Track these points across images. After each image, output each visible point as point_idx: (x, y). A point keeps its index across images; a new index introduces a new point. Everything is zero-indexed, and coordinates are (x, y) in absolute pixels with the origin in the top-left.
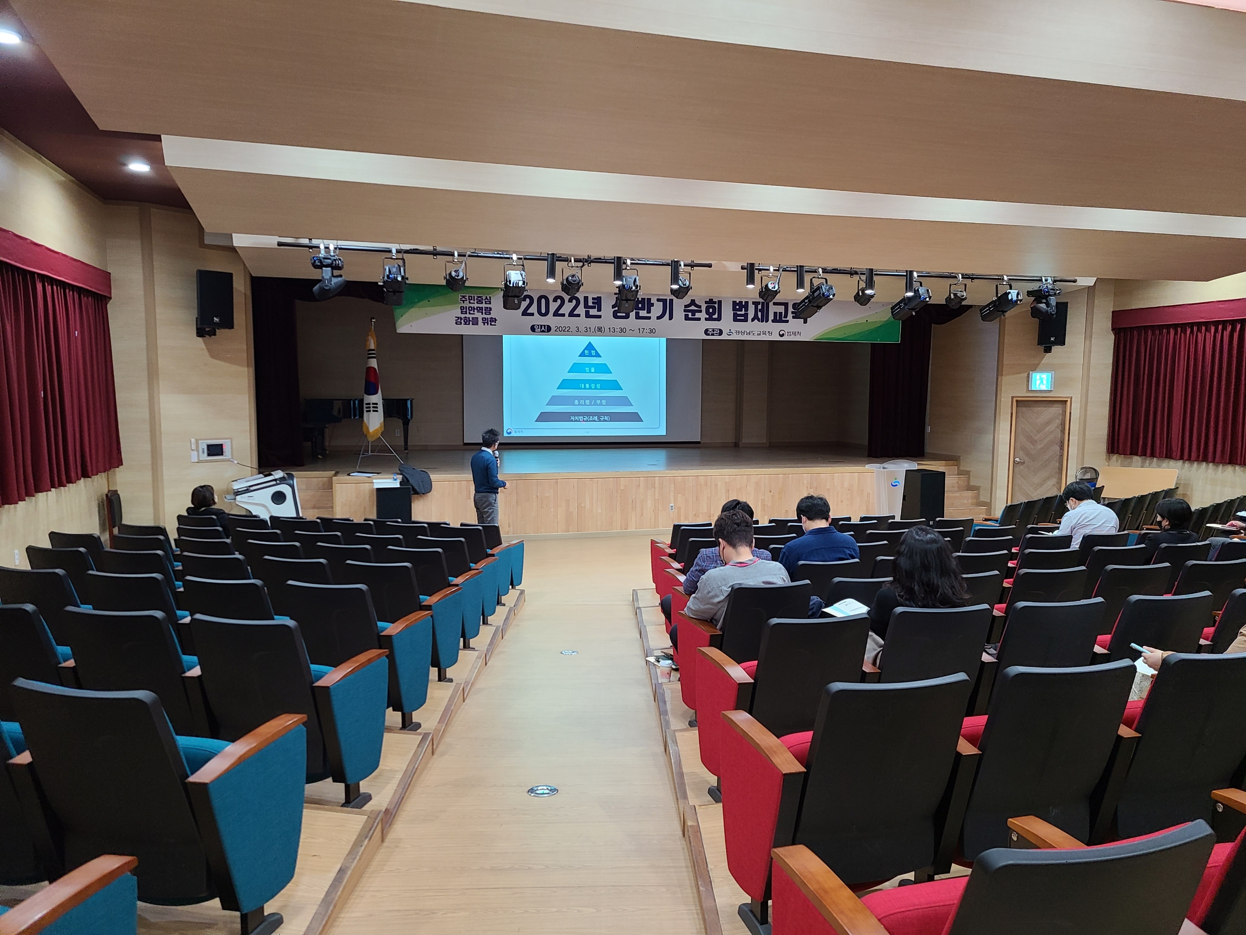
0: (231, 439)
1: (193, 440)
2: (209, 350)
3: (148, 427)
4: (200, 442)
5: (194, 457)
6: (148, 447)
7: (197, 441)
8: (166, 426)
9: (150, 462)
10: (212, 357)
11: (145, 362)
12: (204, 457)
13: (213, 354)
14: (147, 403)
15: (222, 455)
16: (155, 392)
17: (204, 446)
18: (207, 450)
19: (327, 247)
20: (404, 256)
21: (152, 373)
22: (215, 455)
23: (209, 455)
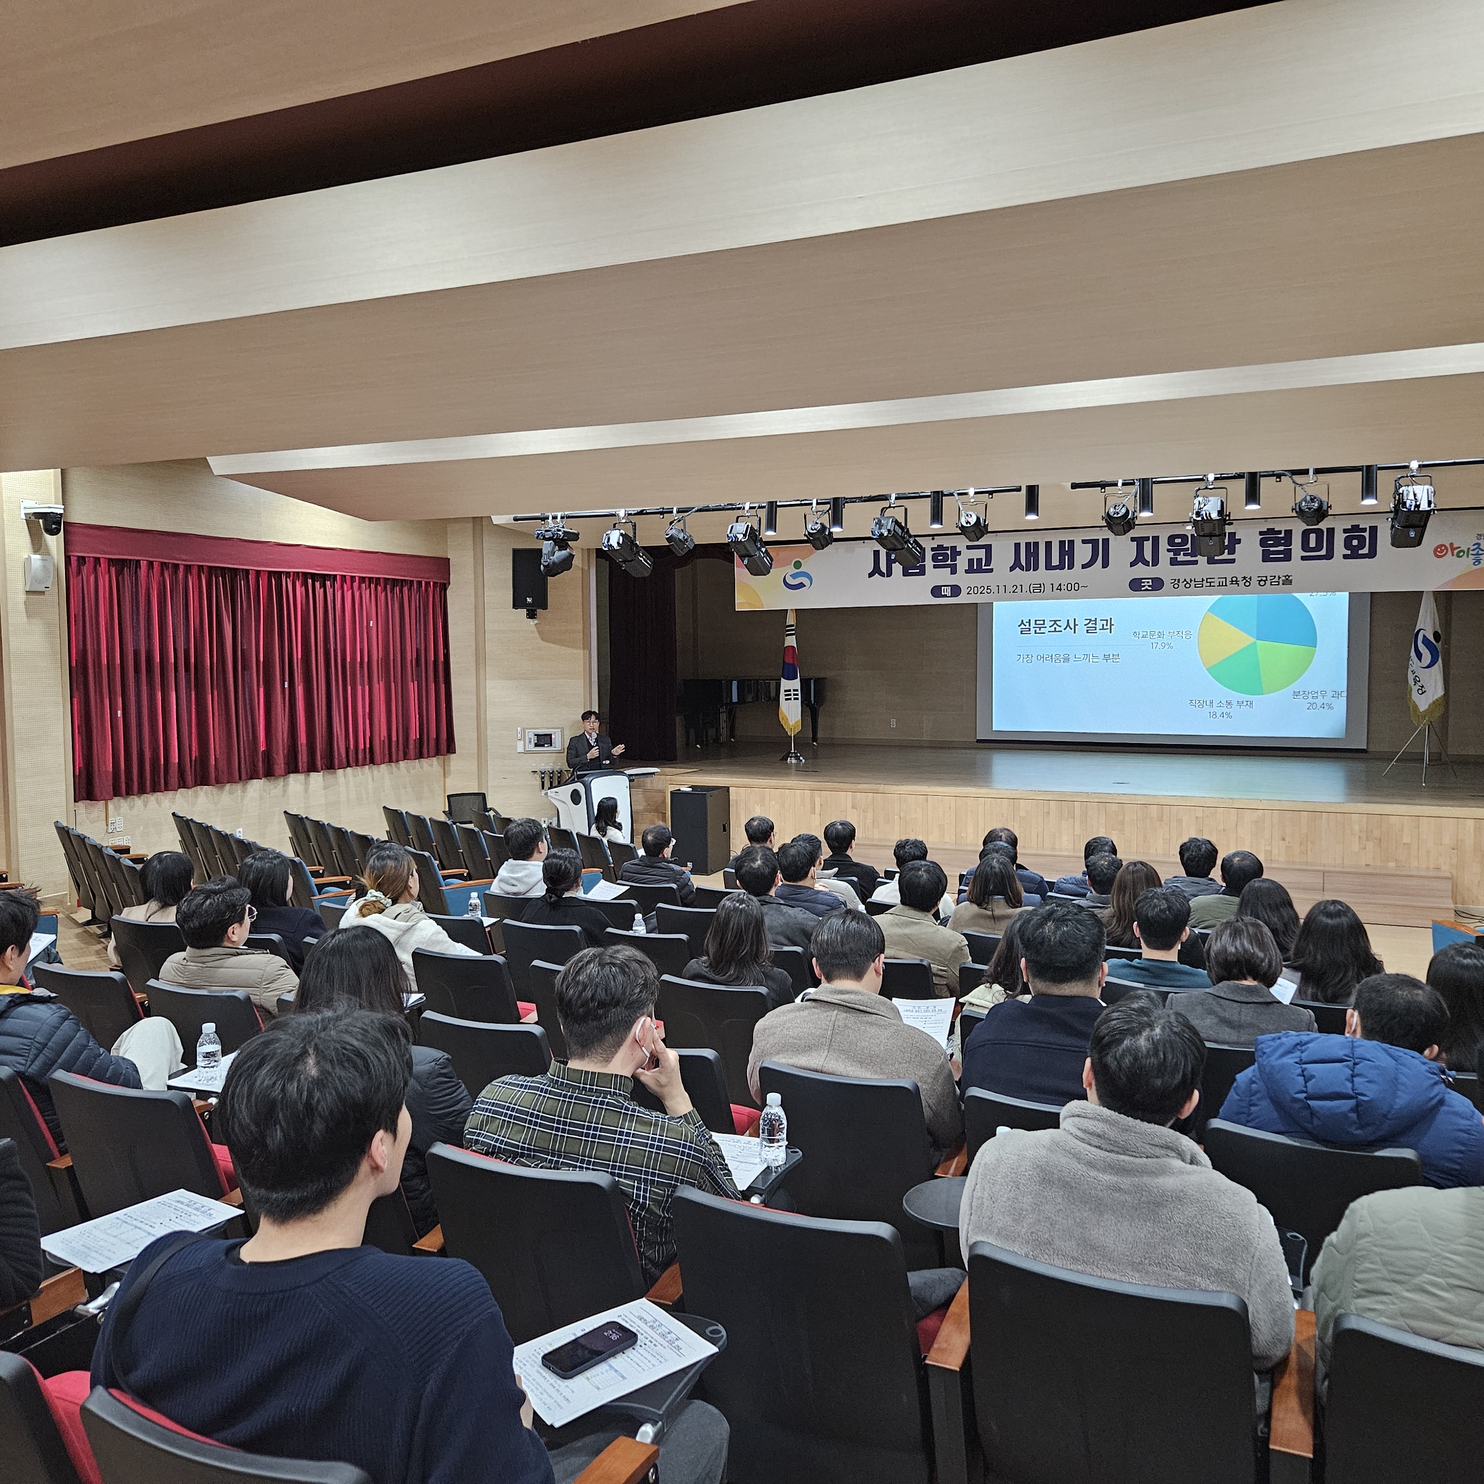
0: (563, 729)
1: (519, 729)
2: (539, 632)
3: (474, 714)
4: (527, 731)
5: (520, 748)
6: (474, 736)
7: (524, 730)
8: (492, 714)
9: (476, 751)
10: (544, 639)
11: (474, 647)
12: (531, 747)
13: (545, 636)
14: (474, 689)
15: (551, 745)
16: (482, 677)
17: (531, 735)
18: (534, 740)
19: (555, 518)
20: (634, 519)
21: (480, 658)
22: (543, 746)
23: (536, 745)
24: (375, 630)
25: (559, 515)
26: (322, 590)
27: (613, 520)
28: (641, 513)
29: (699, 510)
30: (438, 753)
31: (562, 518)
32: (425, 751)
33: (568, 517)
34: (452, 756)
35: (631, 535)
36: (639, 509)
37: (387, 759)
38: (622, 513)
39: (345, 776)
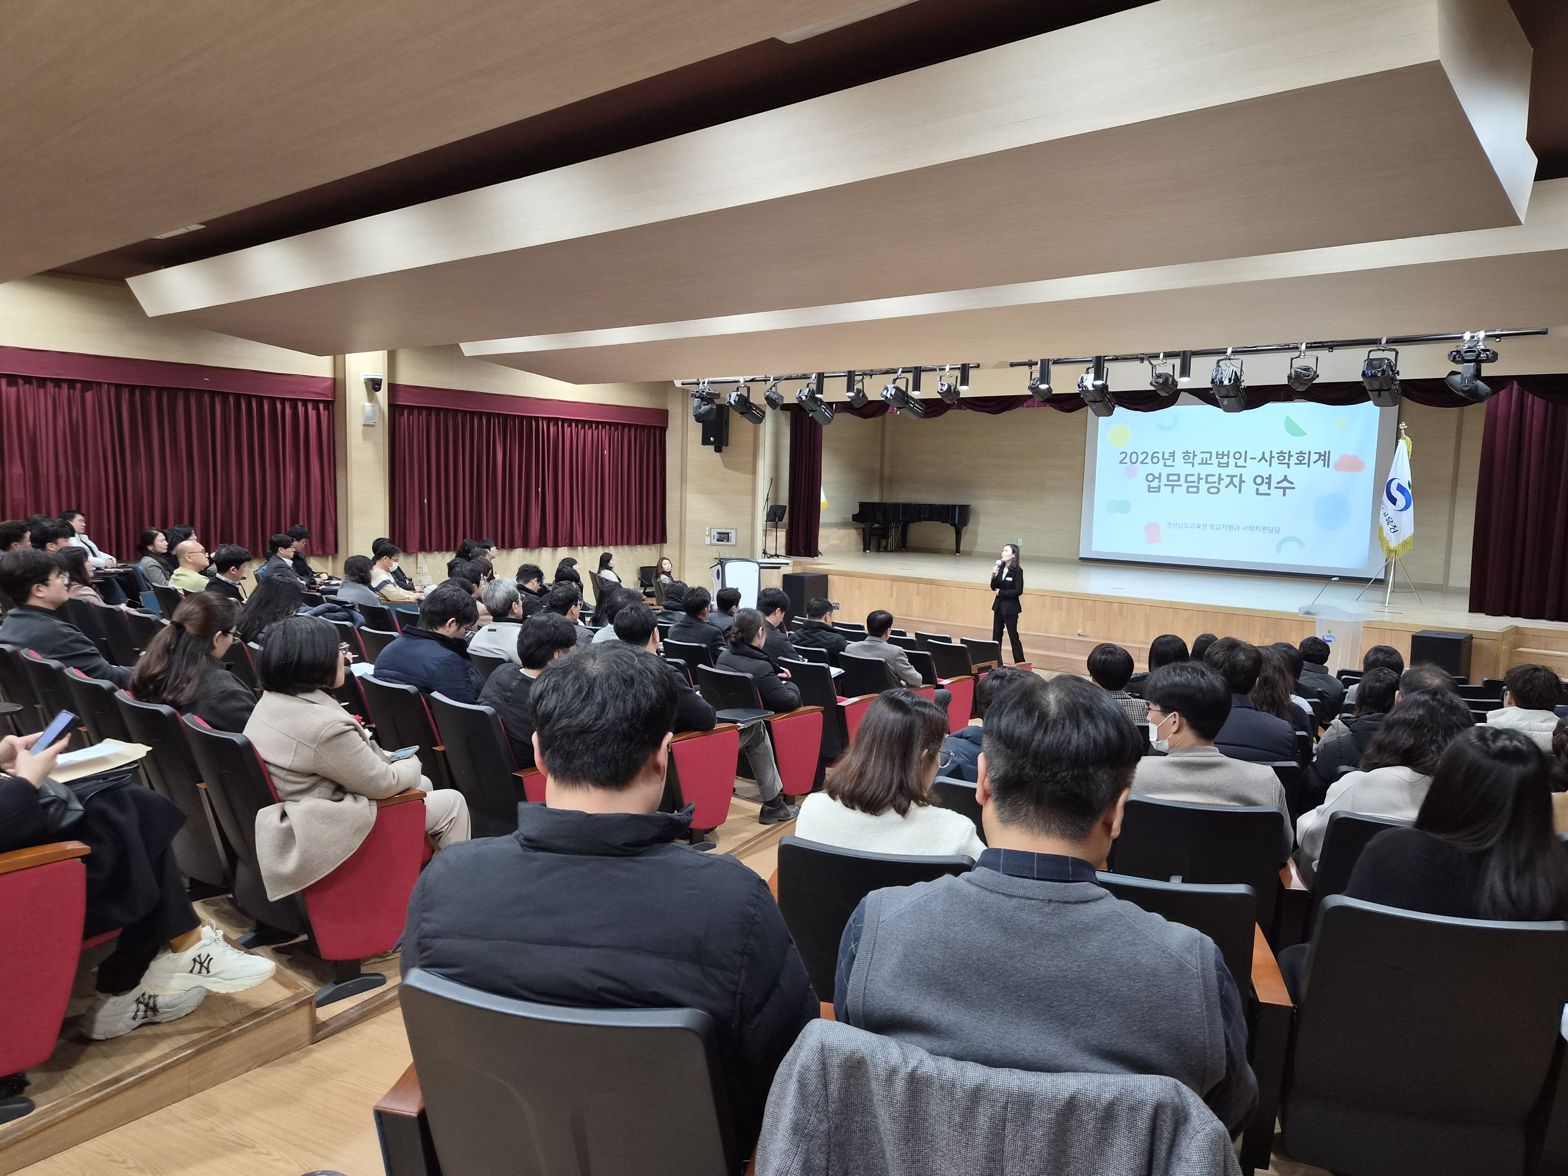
0: (736, 530)
1: (707, 528)
2: (724, 462)
3: (679, 516)
4: (713, 530)
5: (708, 541)
6: (679, 531)
7: (710, 529)
8: (689, 517)
9: (680, 542)
10: (726, 467)
11: (680, 470)
12: (715, 541)
13: (727, 465)
15: (728, 541)
16: (684, 492)
17: (714, 533)
18: (717, 536)
19: (704, 383)
20: (748, 384)
21: (683, 478)
22: (723, 541)
23: (718, 540)
24: (607, 456)
25: (706, 380)
26: (569, 428)
27: (736, 385)
28: (753, 380)
29: (786, 379)
30: (654, 542)
31: (708, 383)
32: (644, 540)
33: (712, 383)
34: (665, 545)
35: (746, 395)
36: (752, 377)
37: (614, 543)
38: (742, 381)
39: (583, 551)
